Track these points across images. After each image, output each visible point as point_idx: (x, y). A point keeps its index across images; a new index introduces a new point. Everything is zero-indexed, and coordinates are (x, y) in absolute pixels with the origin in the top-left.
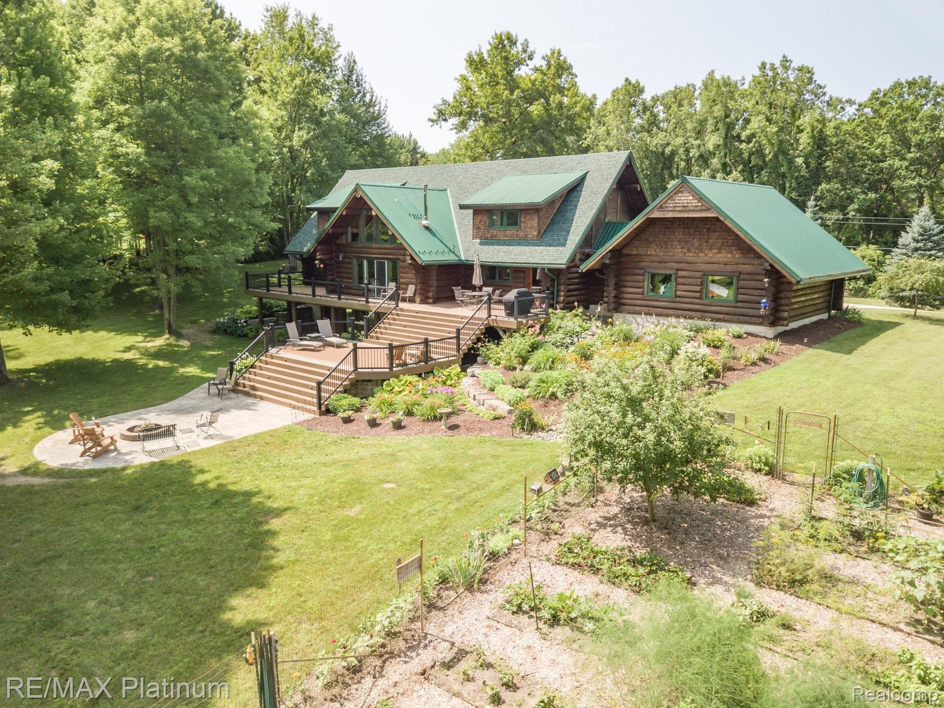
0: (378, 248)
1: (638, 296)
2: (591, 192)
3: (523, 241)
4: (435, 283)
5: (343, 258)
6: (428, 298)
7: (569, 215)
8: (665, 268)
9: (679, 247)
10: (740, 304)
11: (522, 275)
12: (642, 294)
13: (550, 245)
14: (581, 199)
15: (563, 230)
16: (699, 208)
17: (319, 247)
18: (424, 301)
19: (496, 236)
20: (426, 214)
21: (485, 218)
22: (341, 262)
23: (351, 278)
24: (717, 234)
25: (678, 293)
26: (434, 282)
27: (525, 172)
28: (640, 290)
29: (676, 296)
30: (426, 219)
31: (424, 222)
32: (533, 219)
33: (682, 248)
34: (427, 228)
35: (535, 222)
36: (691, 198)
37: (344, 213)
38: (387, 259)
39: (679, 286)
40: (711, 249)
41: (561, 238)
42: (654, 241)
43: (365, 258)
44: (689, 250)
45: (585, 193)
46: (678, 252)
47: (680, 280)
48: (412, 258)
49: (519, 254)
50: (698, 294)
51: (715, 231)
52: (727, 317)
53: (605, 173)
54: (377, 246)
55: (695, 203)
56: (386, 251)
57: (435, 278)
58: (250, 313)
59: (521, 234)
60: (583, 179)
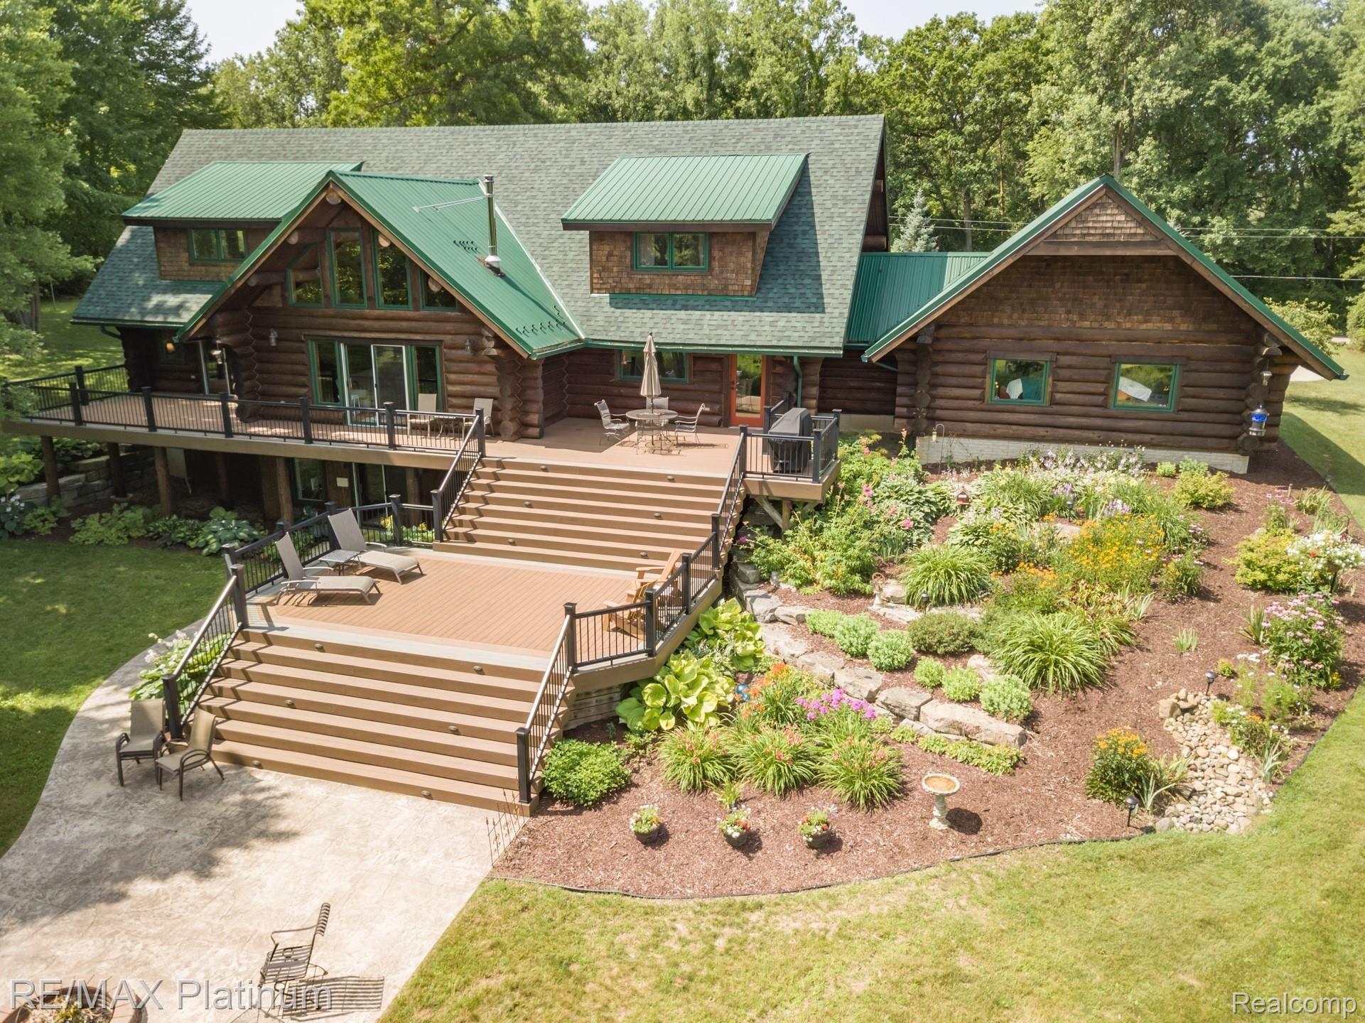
0: (378, 319)
1: (970, 403)
2: (834, 197)
3: (717, 299)
4: (540, 395)
5: (278, 340)
6: (527, 425)
7: (802, 243)
8: (1031, 351)
9: (1061, 310)
10: (1185, 415)
11: (714, 366)
12: (982, 399)
13: (789, 309)
14: (817, 210)
15: (803, 275)
16: (1138, 239)
17: (220, 319)
18: (521, 435)
19: (650, 286)
20: (493, 241)
21: (621, 249)
22: (276, 350)
23: (304, 386)
24: (1144, 286)
25: (1058, 396)
26: (538, 394)
27: (659, 151)
28: (977, 392)
29: (1053, 402)
30: (494, 252)
31: (491, 259)
32: (740, 254)
33: (1068, 312)
34: (496, 271)
35: (747, 259)
36: (1122, 218)
37: (294, 240)
38: (407, 342)
39: (1060, 384)
40: (1129, 314)
41: (809, 293)
42: (1007, 298)
43: (342, 339)
44: (1082, 316)
45: (820, 199)
46: (1060, 319)
47: (1064, 373)
48: (500, 344)
49: (725, 327)
50: (1100, 399)
51: (1139, 281)
52: (1161, 439)
53: (848, 159)
54: (376, 312)
55: (1131, 227)
56: (404, 324)
57: (540, 382)
58: (19, 471)
59: (713, 283)
60: (804, 171)
